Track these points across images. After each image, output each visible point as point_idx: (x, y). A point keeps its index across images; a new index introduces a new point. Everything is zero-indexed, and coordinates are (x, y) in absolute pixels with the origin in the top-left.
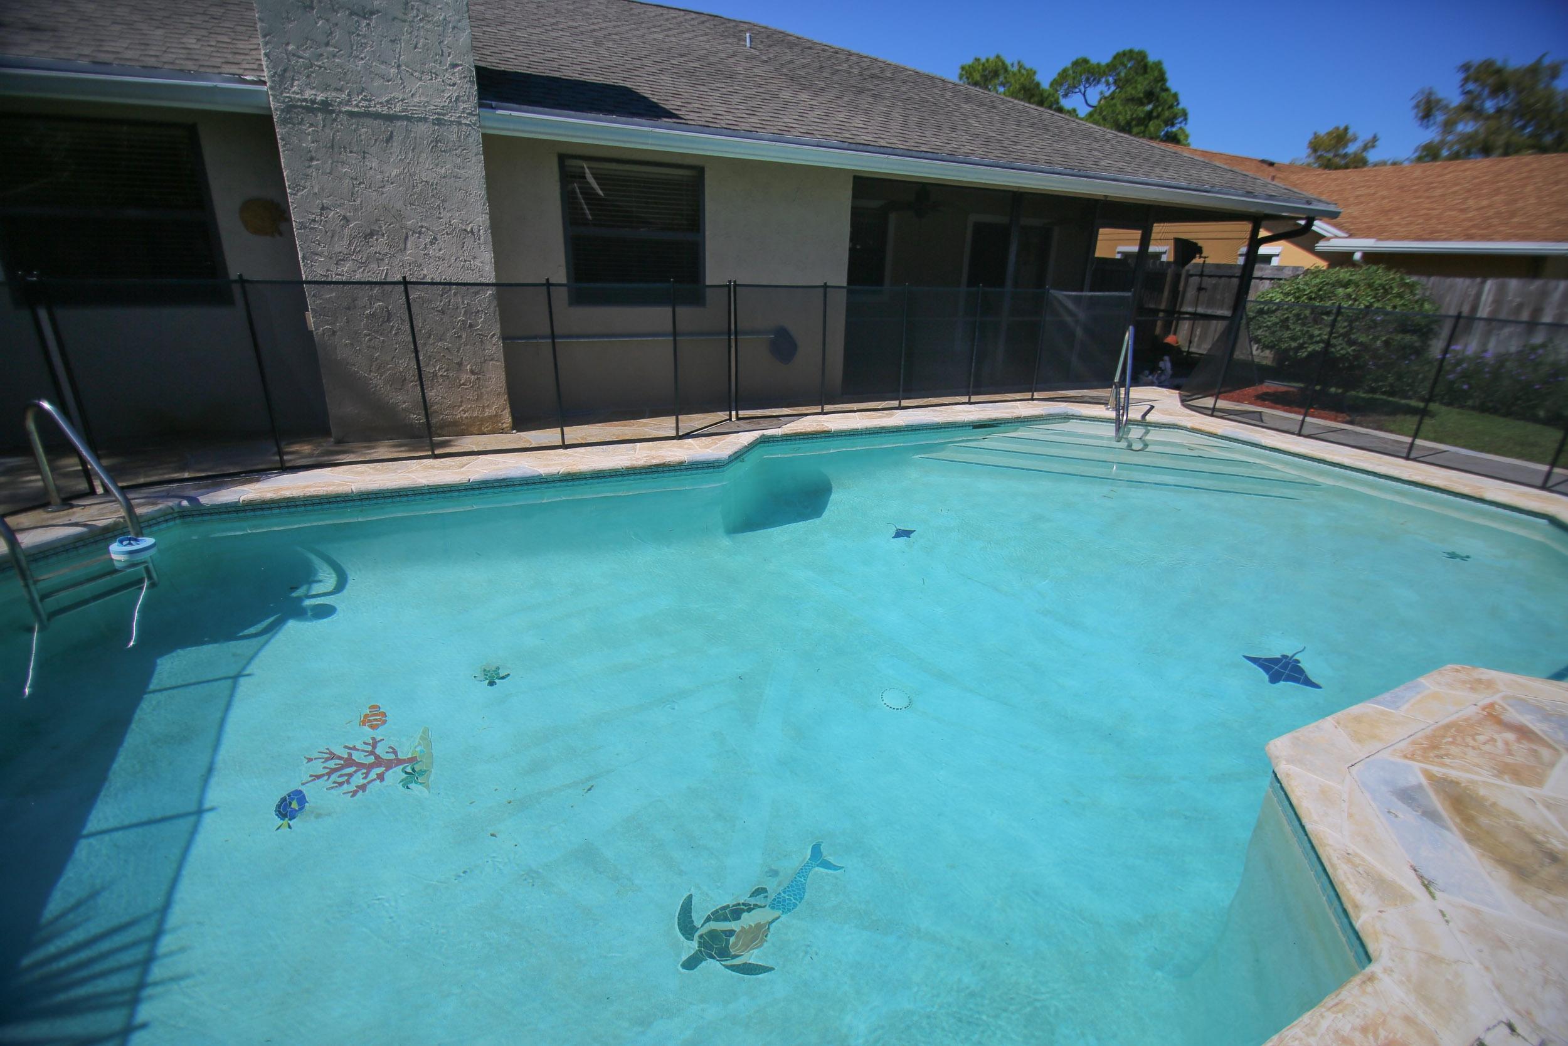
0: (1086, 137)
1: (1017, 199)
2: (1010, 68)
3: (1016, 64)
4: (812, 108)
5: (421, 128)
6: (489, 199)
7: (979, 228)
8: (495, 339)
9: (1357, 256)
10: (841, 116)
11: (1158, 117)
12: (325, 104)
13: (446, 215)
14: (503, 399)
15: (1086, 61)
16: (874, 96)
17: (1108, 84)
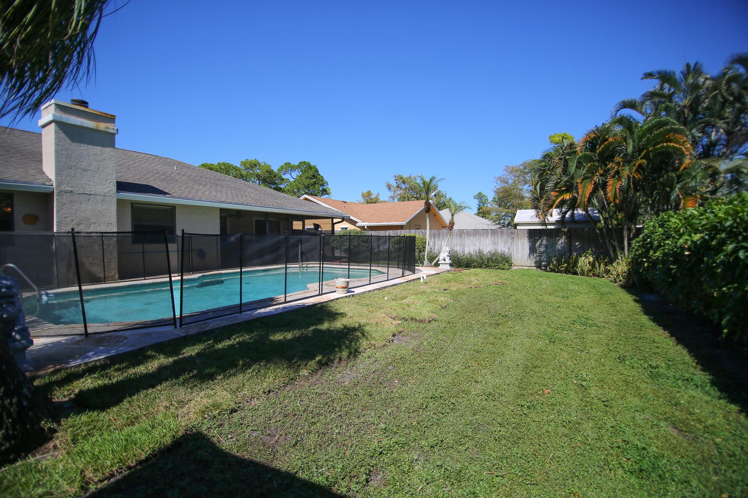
0: (284, 198)
1: (266, 214)
2: (261, 164)
3: (263, 163)
4: (205, 191)
5: (99, 197)
6: (117, 215)
7: (257, 221)
8: (115, 253)
9: (366, 227)
10: (214, 193)
11: (318, 184)
12: (71, 191)
13: (103, 219)
14: (116, 270)
15: (290, 164)
16: (221, 186)
17: (299, 172)
